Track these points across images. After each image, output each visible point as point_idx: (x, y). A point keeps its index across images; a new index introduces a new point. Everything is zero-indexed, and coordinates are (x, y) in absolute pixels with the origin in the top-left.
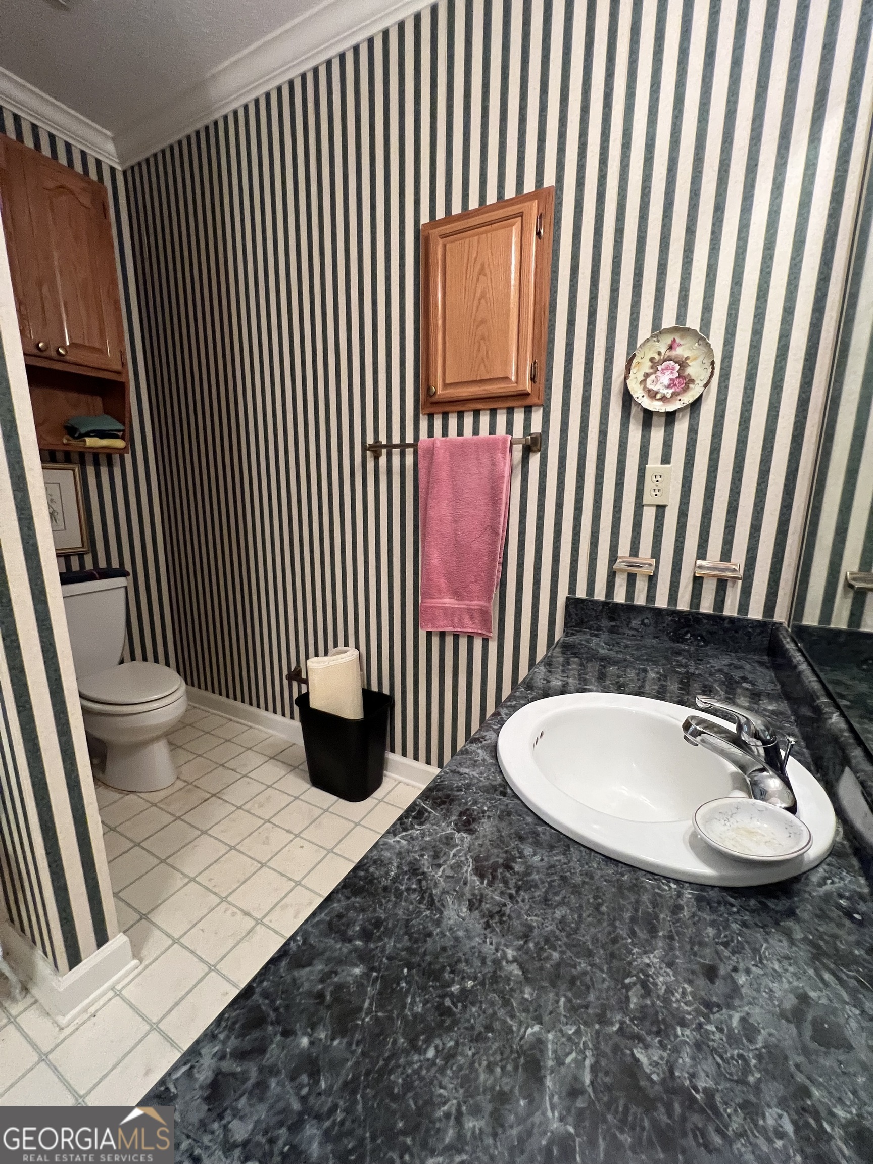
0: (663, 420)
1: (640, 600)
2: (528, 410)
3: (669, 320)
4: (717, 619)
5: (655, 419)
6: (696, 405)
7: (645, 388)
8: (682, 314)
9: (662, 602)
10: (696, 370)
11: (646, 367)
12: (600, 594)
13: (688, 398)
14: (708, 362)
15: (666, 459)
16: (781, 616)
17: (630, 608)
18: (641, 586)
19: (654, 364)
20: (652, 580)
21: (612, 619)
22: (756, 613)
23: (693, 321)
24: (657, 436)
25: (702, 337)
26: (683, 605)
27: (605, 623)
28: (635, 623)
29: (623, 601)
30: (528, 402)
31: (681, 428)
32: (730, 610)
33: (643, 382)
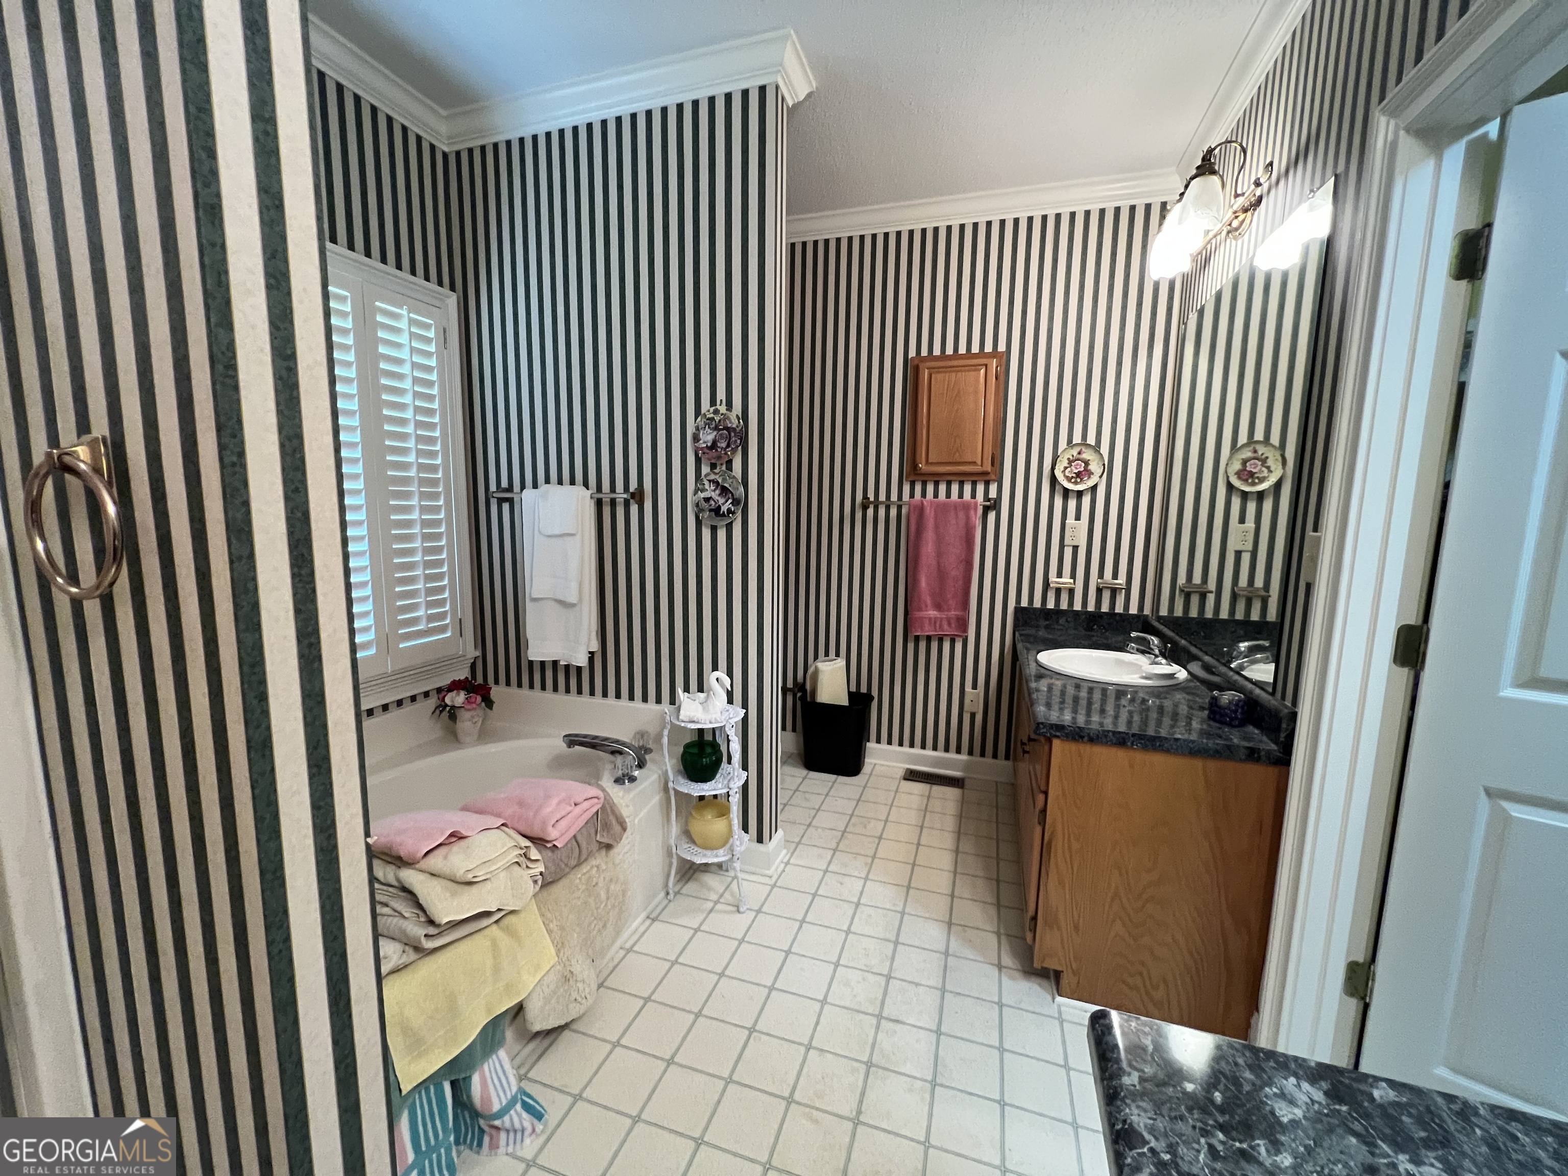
0: (1075, 495)
1: (1064, 606)
2: (987, 484)
3: (1077, 439)
4: (1112, 614)
5: (1070, 494)
6: (1094, 488)
7: (1065, 475)
8: (1084, 436)
9: (1078, 607)
10: (1095, 467)
11: (1065, 463)
12: (1037, 604)
13: (1091, 483)
14: (1101, 464)
15: (1078, 518)
16: (1147, 611)
17: (1057, 612)
18: (1064, 597)
19: (1070, 462)
20: (1071, 592)
21: (1046, 619)
22: (1133, 610)
23: (1091, 440)
24: (1072, 504)
25: (1097, 448)
26: (1091, 608)
27: (1043, 623)
28: (1062, 621)
29: (1052, 607)
30: (987, 478)
31: (1086, 500)
32: (1119, 609)
33: (1064, 472)
